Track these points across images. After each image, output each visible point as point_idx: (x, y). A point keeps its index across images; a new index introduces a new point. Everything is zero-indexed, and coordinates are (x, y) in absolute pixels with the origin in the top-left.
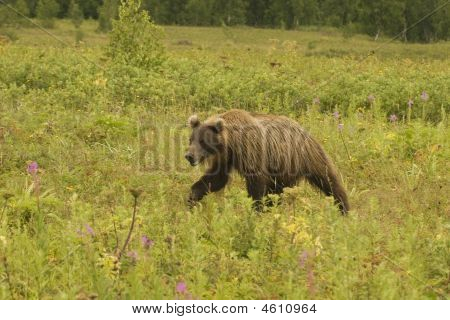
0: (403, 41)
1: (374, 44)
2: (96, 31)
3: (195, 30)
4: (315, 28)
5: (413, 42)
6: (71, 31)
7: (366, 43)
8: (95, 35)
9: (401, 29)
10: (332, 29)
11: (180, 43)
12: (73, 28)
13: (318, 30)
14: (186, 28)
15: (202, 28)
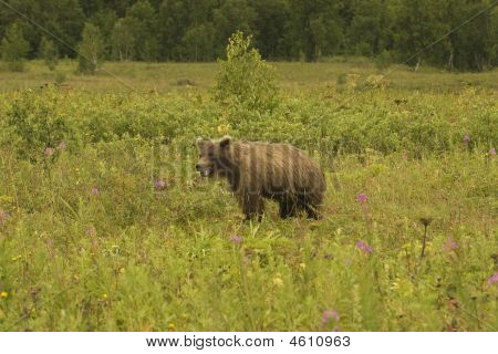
0: (449, 70)
1: (414, 75)
2: (75, 73)
3: (196, 67)
4: (341, 58)
5: (462, 71)
6: (45, 74)
7: (405, 74)
8: (74, 77)
9: (446, 55)
10: (362, 59)
11: (180, 83)
12: (46, 70)
13: (344, 62)
14: (185, 65)
15: (204, 64)
